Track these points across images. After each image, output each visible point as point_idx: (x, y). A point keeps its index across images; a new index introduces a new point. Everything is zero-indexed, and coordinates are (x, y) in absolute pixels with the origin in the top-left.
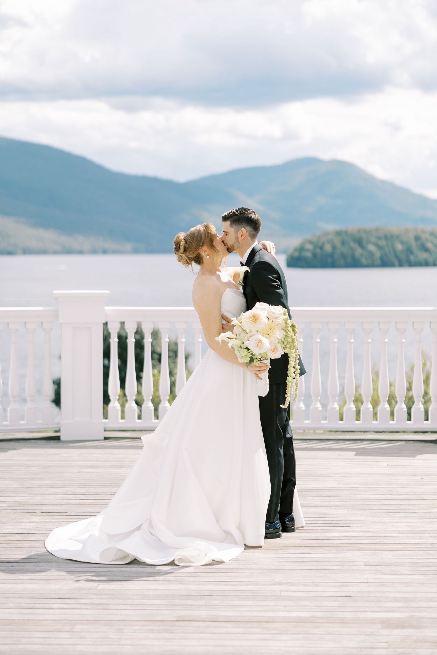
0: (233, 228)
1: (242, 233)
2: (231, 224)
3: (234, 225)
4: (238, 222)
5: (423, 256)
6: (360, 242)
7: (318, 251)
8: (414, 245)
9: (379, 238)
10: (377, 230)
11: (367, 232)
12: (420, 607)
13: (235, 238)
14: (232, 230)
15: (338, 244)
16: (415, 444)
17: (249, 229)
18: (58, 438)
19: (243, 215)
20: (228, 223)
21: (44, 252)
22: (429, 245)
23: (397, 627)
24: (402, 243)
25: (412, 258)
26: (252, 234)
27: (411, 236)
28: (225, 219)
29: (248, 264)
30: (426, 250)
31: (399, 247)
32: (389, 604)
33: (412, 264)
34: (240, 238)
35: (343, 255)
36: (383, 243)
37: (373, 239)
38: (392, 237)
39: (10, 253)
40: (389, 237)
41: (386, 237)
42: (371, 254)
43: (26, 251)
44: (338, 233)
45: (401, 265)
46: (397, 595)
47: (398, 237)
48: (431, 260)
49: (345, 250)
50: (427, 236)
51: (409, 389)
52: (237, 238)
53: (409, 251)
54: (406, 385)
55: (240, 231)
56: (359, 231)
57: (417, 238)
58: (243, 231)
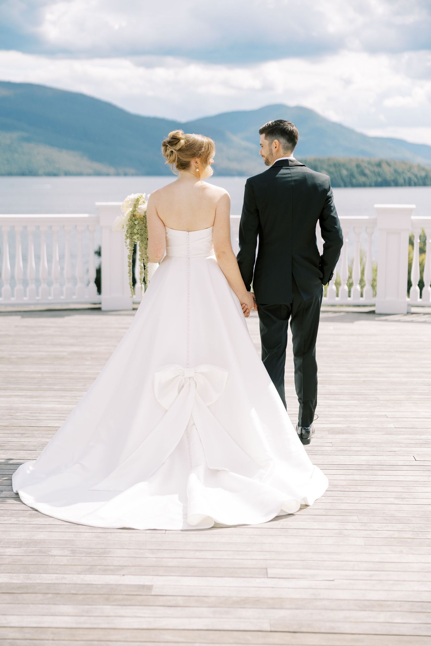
0: (267, 140)
1: (276, 145)
2: (266, 136)
3: (268, 138)
4: (272, 134)
5: (362, 179)
8: (355, 171)
9: (330, 166)
10: (329, 160)
11: (320, 161)
12: (354, 421)
13: (269, 151)
14: (266, 143)
16: (354, 314)
17: (283, 141)
18: (99, 309)
19: (277, 126)
21: (80, 174)
22: (367, 171)
23: (339, 433)
24: (347, 169)
25: (354, 181)
26: (285, 146)
27: (354, 164)
28: (262, 132)
30: (364, 175)
31: (344, 172)
32: (334, 419)
33: (353, 186)
34: (274, 150)
36: (332, 169)
37: (325, 166)
38: (339, 165)
39: (55, 175)
41: (335, 165)
43: (67, 174)
45: (346, 186)
46: (339, 413)
47: (344, 165)
48: (368, 182)
50: (366, 164)
51: (350, 277)
52: (271, 150)
53: (352, 175)
54: (348, 274)
55: (274, 143)
56: (315, 160)
57: (358, 166)
58: (276, 143)
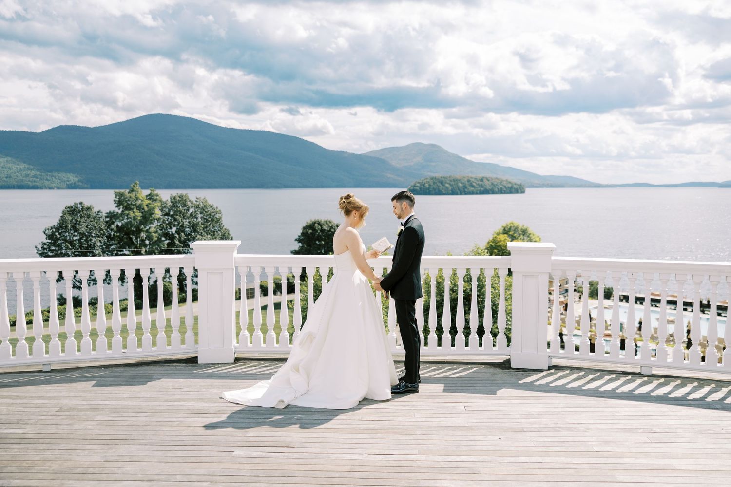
3: (398, 201)
4: (401, 199)
5: (471, 189)
6: (442, 183)
7: (422, 186)
8: (467, 184)
9: (451, 181)
10: (450, 177)
11: (445, 178)
13: (400, 209)
14: (398, 204)
15: (432, 184)
17: (408, 201)
20: (395, 201)
22: (474, 184)
24: (462, 183)
25: (466, 190)
26: (409, 206)
27: (466, 180)
28: (393, 199)
29: (404, 225)
30: (473, 186)
31: (460, 185)
33: (466, 194)
34: (404, 208)
35: (434, 188)
36: (453, 183)
37: (448, 181)
40: (456, 180)
41: (454, 180)
42: (447, 188)
44: (432, 179)
45: (461, 194)
47: (459, 180)
49: (435, 186)
50: (473, 180)
53: (465, 187)
56: (441, 177)
57: (469, 181)
58: (404, 204)
